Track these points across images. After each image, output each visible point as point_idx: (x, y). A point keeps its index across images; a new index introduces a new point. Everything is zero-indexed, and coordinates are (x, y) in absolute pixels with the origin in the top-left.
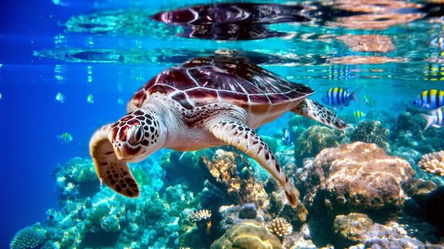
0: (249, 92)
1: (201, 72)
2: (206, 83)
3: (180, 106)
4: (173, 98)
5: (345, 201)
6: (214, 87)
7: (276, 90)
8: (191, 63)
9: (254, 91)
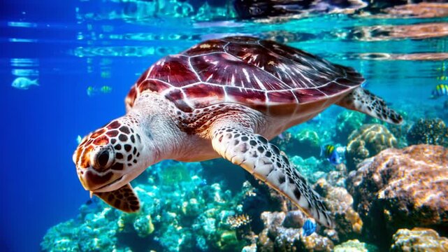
0: (269, 88)
1: (207, 61)
2: (211, 76)
3: (175, 107)
4: (167, 97)
5: (408, 213)
6: (220, 81)
7: (307, 82)
8: (198, 48)
9: (275, 86)
